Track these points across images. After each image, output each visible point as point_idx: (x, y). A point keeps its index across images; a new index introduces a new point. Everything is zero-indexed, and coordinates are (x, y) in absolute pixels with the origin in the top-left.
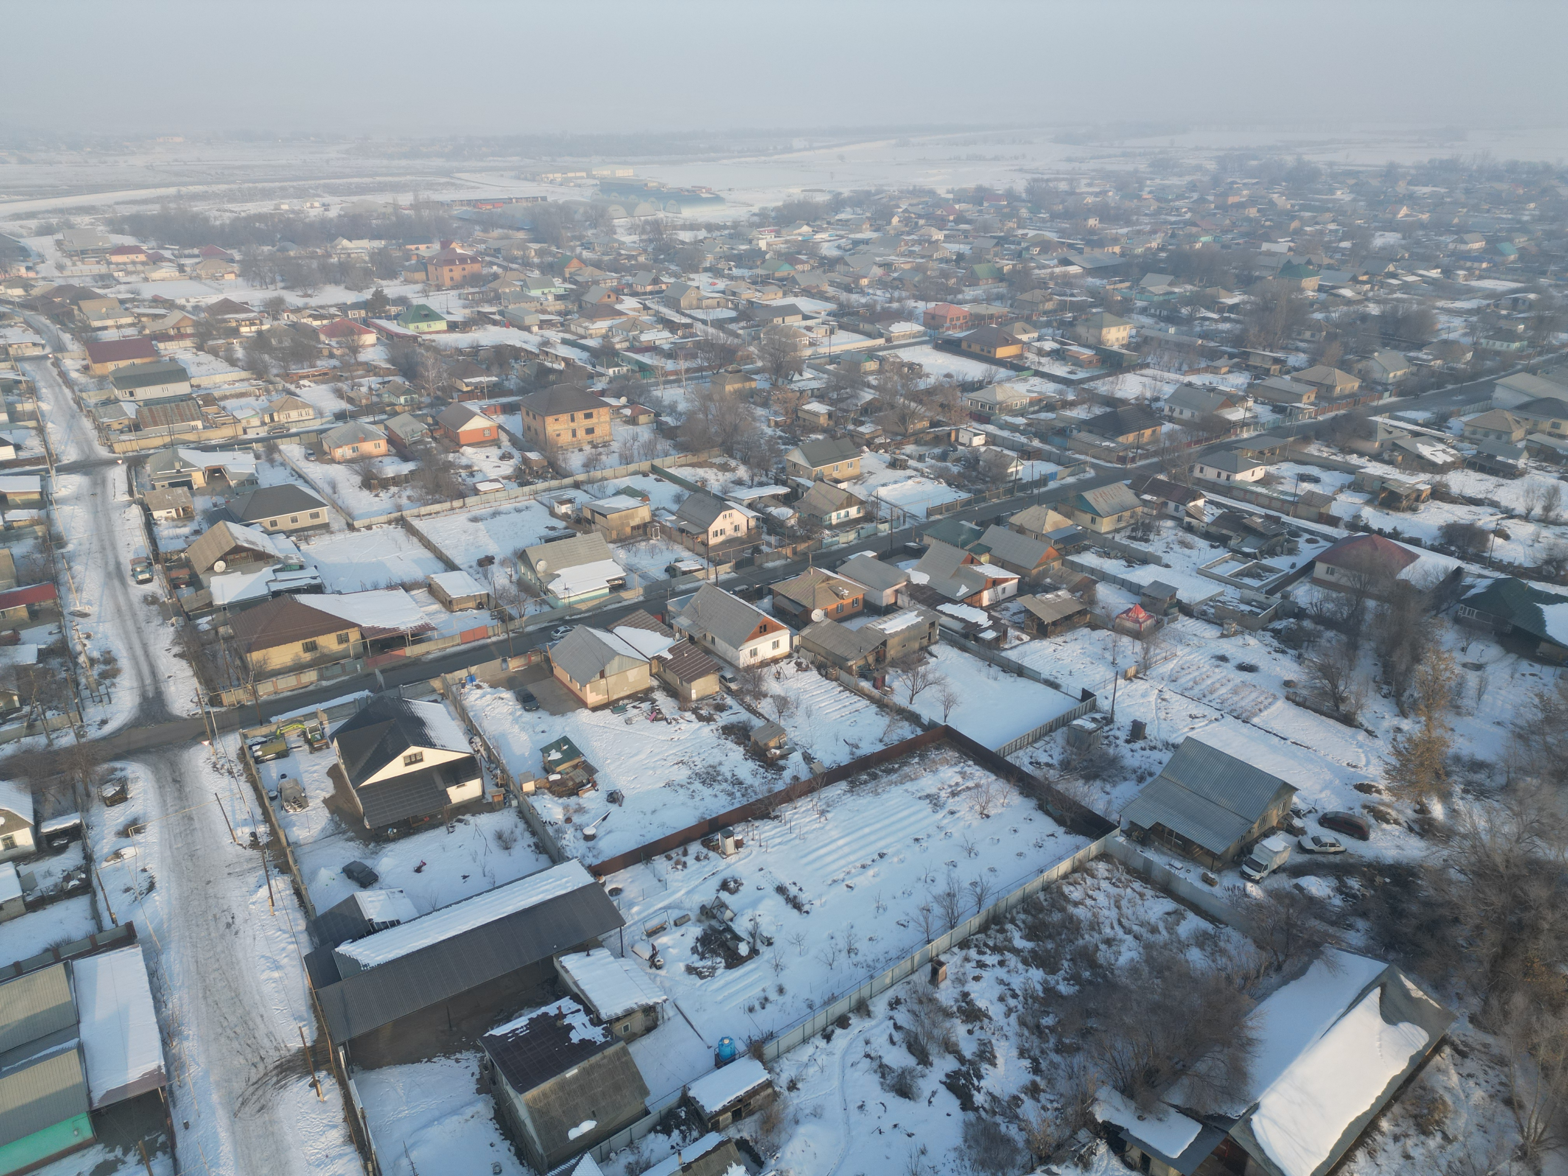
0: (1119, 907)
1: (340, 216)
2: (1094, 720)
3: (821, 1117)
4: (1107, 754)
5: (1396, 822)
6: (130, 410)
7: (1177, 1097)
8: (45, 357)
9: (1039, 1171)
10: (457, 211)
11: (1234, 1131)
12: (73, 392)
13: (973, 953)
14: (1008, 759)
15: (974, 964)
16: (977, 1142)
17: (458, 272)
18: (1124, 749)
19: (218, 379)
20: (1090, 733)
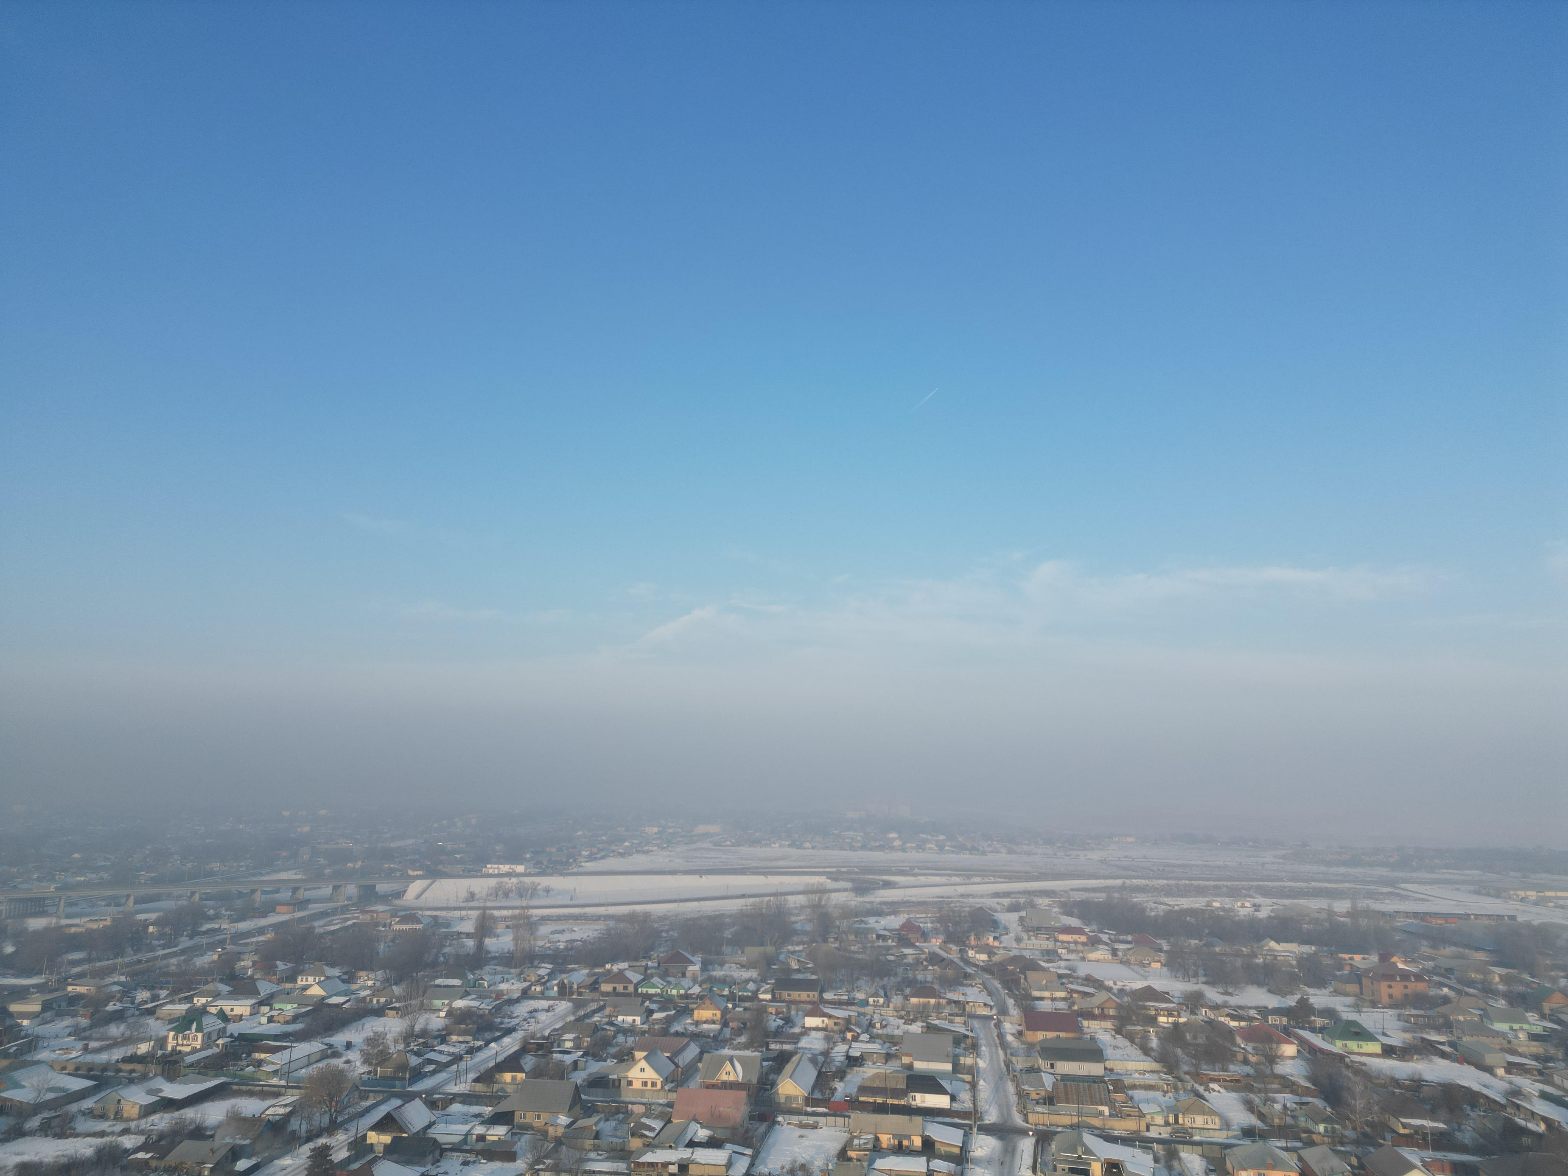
1: (1270, 917)
6: (1048, 1081)
8: (990, 1018)
10: (1399, 923)
12: (1006, 1054)
17: (1398, 989)
19: (1131, 1066)
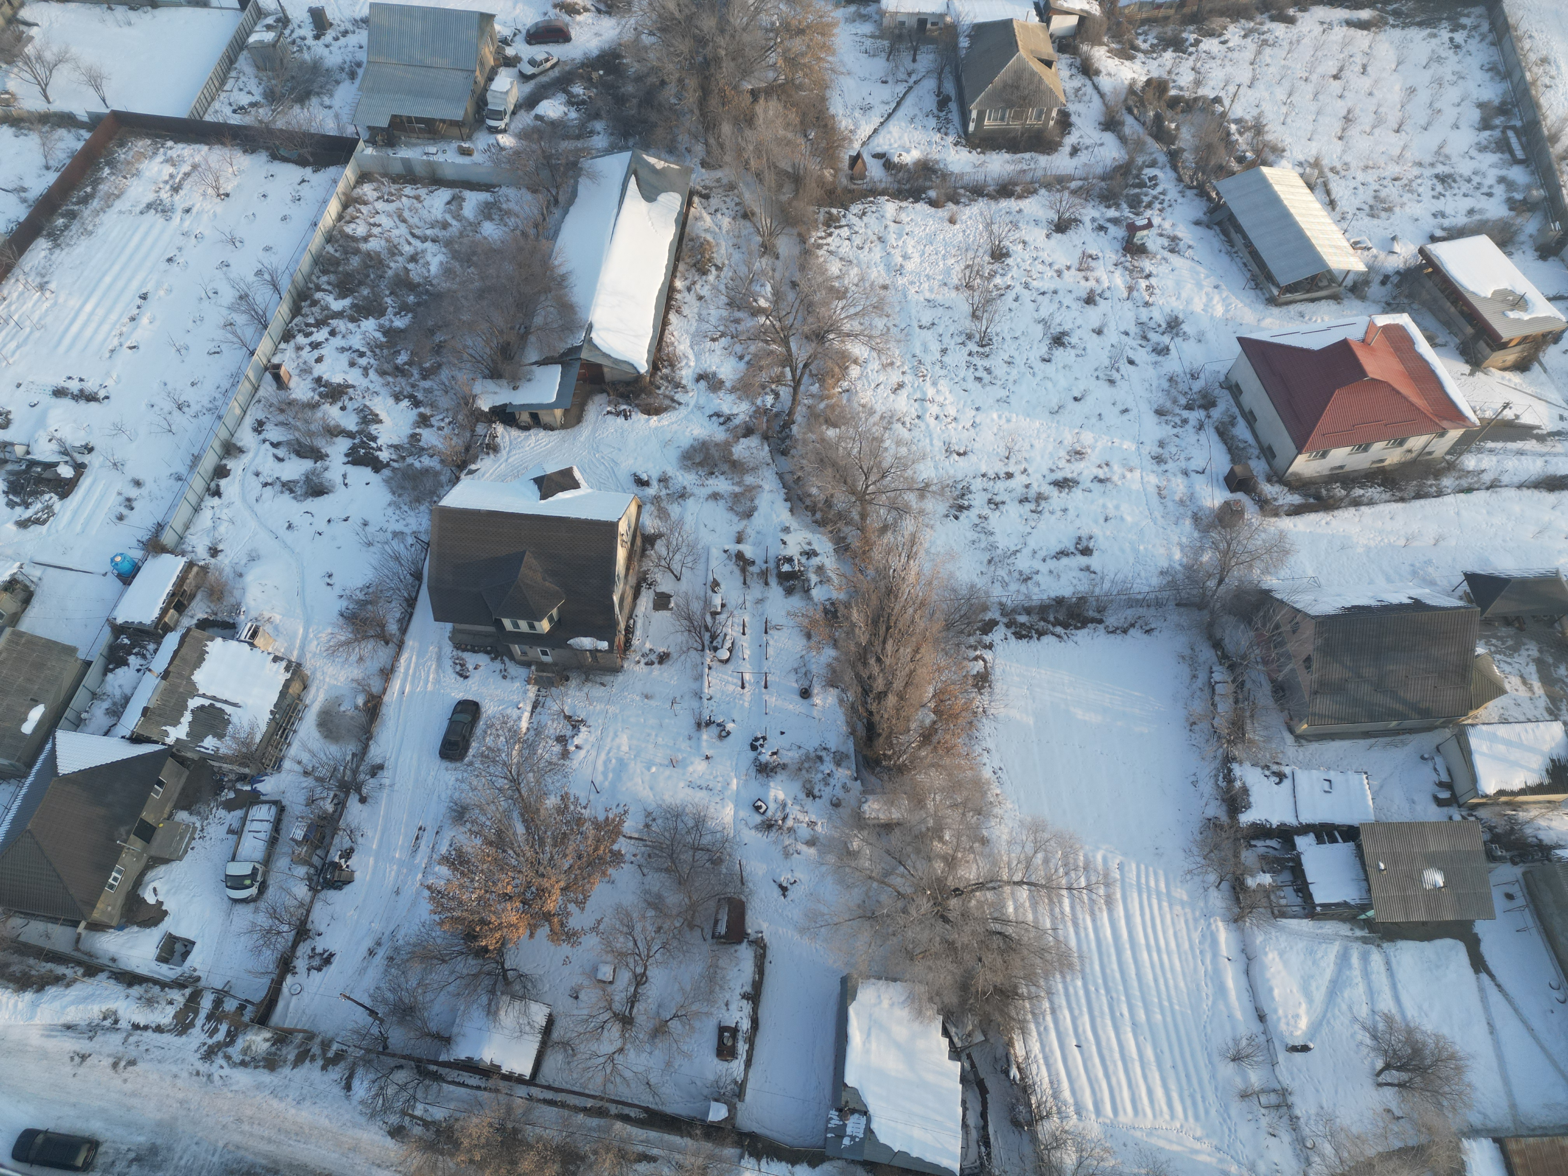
0: (404, 221)
2: (269, 27)
3: (259, 557)
4: (304, 62)
5: (586, 10)
7: (533, 355)
9: (463, 476)
11: (584, 355)
13: (300, 339)
14: (207, 118)
15: (308, 349)
16: (403, 488)
18: (318, 48)
20: (274, 45)
